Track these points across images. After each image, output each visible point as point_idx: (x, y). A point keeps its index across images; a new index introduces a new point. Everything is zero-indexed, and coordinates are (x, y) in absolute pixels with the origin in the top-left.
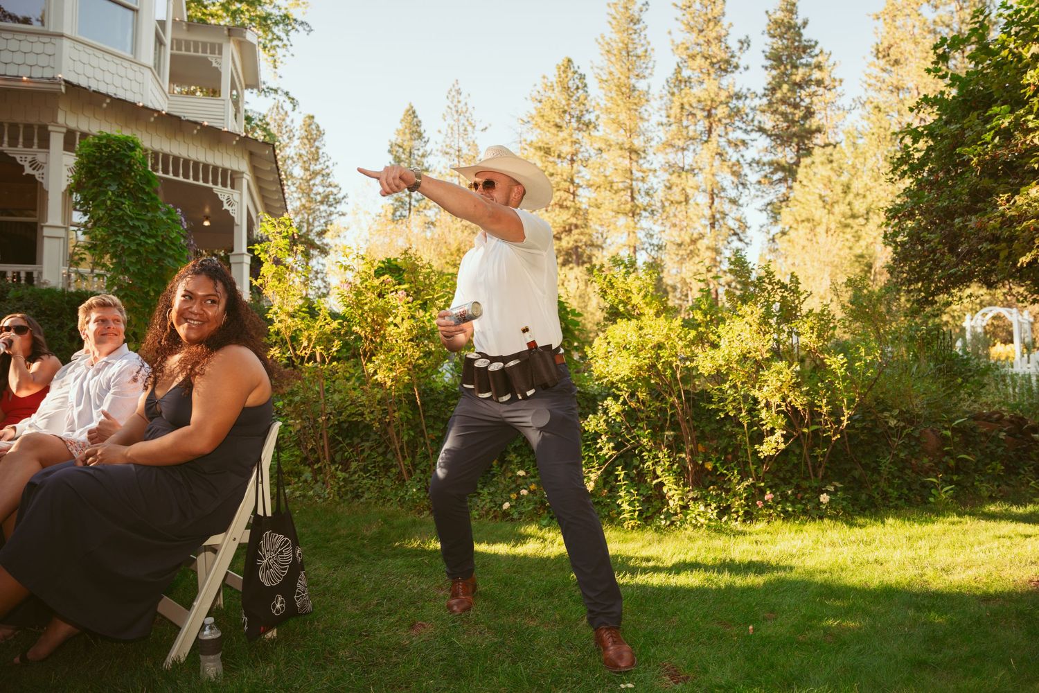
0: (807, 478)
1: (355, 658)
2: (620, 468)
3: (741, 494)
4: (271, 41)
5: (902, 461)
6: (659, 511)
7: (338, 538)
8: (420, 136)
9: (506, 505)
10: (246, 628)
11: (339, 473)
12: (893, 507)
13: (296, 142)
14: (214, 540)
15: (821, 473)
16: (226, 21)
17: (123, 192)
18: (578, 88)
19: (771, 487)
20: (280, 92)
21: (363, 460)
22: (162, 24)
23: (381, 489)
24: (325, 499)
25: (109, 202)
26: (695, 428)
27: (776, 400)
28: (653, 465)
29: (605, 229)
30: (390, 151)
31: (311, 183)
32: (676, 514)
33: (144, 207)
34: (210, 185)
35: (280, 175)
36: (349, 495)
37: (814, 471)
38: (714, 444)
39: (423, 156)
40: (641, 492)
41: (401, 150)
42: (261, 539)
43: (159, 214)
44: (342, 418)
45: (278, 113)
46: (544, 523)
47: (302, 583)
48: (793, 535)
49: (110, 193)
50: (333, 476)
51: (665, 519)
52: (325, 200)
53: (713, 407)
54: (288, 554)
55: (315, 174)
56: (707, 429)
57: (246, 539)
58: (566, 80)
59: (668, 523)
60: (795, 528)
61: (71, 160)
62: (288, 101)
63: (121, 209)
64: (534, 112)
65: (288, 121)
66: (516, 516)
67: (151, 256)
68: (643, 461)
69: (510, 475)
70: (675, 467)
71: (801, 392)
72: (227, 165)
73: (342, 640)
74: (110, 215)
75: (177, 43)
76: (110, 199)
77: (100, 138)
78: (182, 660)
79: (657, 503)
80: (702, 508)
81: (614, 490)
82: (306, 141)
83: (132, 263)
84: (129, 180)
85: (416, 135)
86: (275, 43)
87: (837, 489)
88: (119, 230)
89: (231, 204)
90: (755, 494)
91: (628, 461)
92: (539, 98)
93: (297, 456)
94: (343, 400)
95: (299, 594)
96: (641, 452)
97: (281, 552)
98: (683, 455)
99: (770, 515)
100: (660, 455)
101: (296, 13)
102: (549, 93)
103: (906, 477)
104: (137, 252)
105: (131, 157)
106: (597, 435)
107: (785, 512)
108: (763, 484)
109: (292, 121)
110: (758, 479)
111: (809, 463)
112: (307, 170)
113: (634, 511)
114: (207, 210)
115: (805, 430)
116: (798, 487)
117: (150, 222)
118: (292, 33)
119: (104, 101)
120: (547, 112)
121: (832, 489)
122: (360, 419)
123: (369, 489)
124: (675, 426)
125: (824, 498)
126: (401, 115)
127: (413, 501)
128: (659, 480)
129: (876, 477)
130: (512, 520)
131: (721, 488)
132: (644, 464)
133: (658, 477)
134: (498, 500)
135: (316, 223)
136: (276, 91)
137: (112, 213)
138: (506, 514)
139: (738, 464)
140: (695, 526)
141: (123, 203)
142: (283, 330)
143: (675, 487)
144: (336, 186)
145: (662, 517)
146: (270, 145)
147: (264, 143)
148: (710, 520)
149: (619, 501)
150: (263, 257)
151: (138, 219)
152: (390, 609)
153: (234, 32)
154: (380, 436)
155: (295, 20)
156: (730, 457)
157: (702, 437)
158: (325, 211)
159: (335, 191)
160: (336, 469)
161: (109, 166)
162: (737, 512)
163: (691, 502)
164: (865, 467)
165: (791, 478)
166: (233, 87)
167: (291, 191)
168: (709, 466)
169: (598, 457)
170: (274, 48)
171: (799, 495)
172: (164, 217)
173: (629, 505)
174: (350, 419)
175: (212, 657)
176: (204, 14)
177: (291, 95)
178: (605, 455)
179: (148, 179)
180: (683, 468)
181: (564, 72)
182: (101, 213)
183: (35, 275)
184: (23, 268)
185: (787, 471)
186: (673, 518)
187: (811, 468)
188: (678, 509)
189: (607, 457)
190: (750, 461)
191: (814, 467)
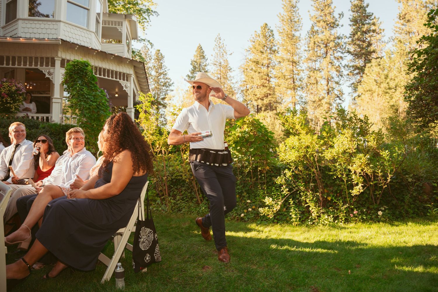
0: (372, 204)
1: (179, 281)
2: (291, 199)
3: (343, 211)
4: (142, 20)
5: (415, 197)
6: (308, 218)
7: (172, 228)
8: (204, 57)
9: (242, 215)
10: (134, 267)
11: (172, 201)
12: (411, 217)
13: (153, 61)
14: (121, 231)
15: (378, 202)
16: (124, 12)
17: (83, 84)
18: (270, 36)
19: (356, 208)
20: (146, 41)
21: (182, 195)
22: (99, 14)
23: (189, 207)
24: (166, 212)
25: (78, 88)
26: (323, 182)
27: (359, 170)
28: (305, 198)
29: (282, 95)
30: (191, 64)
31: (159, 78)
32: (315, 219)
33: (92, 90)
34: (118, 80)
35: (146, 75)
36: (176, 210)
38: (331, 189)
39: (205, 66)
40: (300, 210)
41: (196, 63)
42: (140, 230)
43: (98, 92)
44: (173, 177)
45: (145, 49)
46: (259, 223)
47: (157, 249)
48: (366, 229)
49: (78, 84)
50: (170, 202)
51: (310, 221)
52: (165, 85)
53: (331, 173)
54: (152, 237)
55: (161, 74)
56: (329, 183)
57: (134, 230)
58: (265, 33)
59: (312, 223)
60: (367, 226)
61: (63, 71)
62: (149, 44)
63: (83, 91)
64: (251, 47)
65: (149, 52)
66: (246, 219)
67: (94, 110)
68: (301, 196)
69: (244, 202)
70: (314, 199)
71: (370, 167)
72: (125, 72)
73: (174, 273)
74: (78, 93)
75: (104, 22)
76: (78, 87)
77: (74, 62)
78: (109, 280)
79: (307, 214)
80: (326, 217)
81: (288, 209)
82: (157, 60)
83: (87, 113)
84: (86, 79)
85: (202, 57)
86: (144, 20)
87: (385, 209)
88: (82, 100)
89: (126, 88)
90: (350, 211)
91: (294, 196)
92: (253, 41)
93: (154, 193)
94: (173, 170)
95: (156, 253)
96: (300, 192)
97: (149, 236)
98: (318, 194)
99: (356, 220)
100: (308, 194)
101: (152, 8)
102: (258, 38)
103: (416, 204)
104: (89, 108)
105: (87, 69)
106: (281, 185)
107: (363, 219)
108: (353, 207)
109: (151, 52)
110: (351, 204)
111: (373, 198)
112: (157, 72)
113: (297, 218)
114: (117, 90)
115: (372, 183)
116: (368, 208)
117: (94, 96)
118: (151, 16)
119: (76, 47)
120: (257, 46)
121: (383, 209)
122: (180, 178)
123: (184, 207)
124: (315, 181)
125: (380, 213)
126: (196, 49)
127: (203, 213)
128: (308, 205)
129: (403, 204)
130: (245, 221)
131: (334, 208)
132: (301, 197)
133: (307, 203)
134: (239, 212)
135: (161, 94)
136: (144, 40)
137: (79, 93)
138: (242, 219)
139: (342, 198)
140: (323, 225)
141: (83, 89)
142: (148, 140)
143: (315, 208)
144: (169, 79)
145: (309, 220)
146: (142, 63)
147: (140, 62)
148: (330, 222)
149: (291, 214)
150: (140, 110)
151: (89, 95)
152: (194, 260)
153: (127, 16)
154: (189, 185)
155: (152, 11)
156: (338, 195)
157: (326, 186)
158: (165, 89)
159: (169, 81)
160: (171, 199)
161: (78, 73)
162: (342, 219)
163: (322, 214)
164: (398, 199)
165: (365, 204)
166: (127, 39)
167: (151, 82)
168: (329, 199)
169: (282, 195)
170: (144, 22)
171: (369, 212)
172: (100, 94)
173: (295, 215)
174: (176, 178)
175: (120, 279)
176: (115, 10)
177: (151, 42)
178: (284, 194)
179: (93, 78)
180: (318, 199)
181: (264, 29)
182: (75, 93)
183: (50, 118)
184: (45, 115)
185: (363, 201)
186: (314, 221)
187: (374, 200)
188: (316, 217)
189: (285, 195)
190: (347, 197)
191: (375, 200)
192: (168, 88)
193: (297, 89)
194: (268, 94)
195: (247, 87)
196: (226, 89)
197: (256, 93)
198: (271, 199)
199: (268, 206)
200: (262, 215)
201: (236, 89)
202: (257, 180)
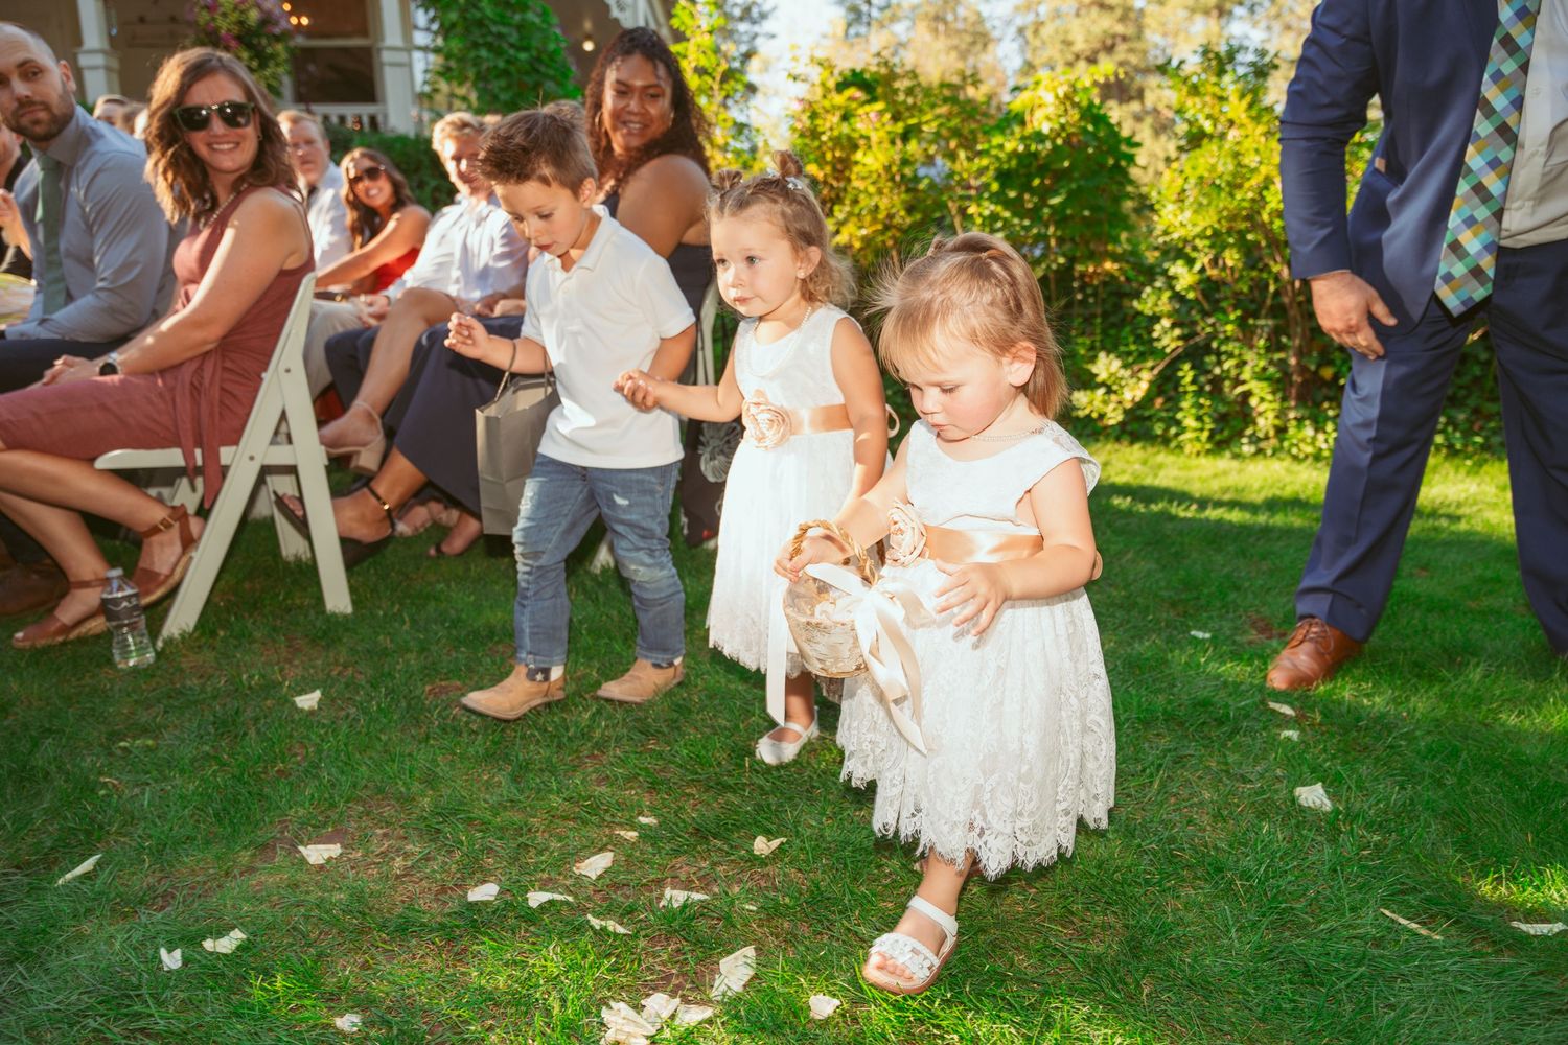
2: (1187, 366)
6: (1240, 434)
28: (1236, 367)
32: (1267, 438)
40: (1214, 404)
43: (530, 15)
51: (1249, 444)
52: (746, 14)
59: (1254, 449)
60: (1464, 469)
70: (1271, 371)
74: (465, 19)
79: (1236, 423)
80: (1310, 433)
81: (1173, 402)
88: (480, 41)
89: (622, 9)
91: (1200, 357)
96: (1222, 345)
98: (1285, 357)
100: (1249, 355)
104: (505, 73)
113: (1203, 430)
117: (520, 27)
124: (1278, 311)
128: (1245, 387)
132: (1222, 365)
137: (469, 15)
140: (1296, 456)
143: (1270, 400)
145: (1245, 441)
149: (1181, 416)
151: (504, 24)
158: (747, 32)
163: (1293, 423)
168: (1325, 375)
169: (1154, 351)
173: (1195, 420)
178: (1164, 348)
180: (1286, 375)
182: (453, 16)
183: (380, 119)
184: (365, 110)
186: (1262, 445)
188: (1272, 433)
189: (1168, 350)
192: (756, 29)
193: (1230, 13)
194: (1114, 36)
195: (1037, 14)
196: (960, 26)
197: (1070, 37)
198: (1117, 363)
199: (1103, 384)
200: (1081, 414)
201: (997, 23)
202: (1069, 305)
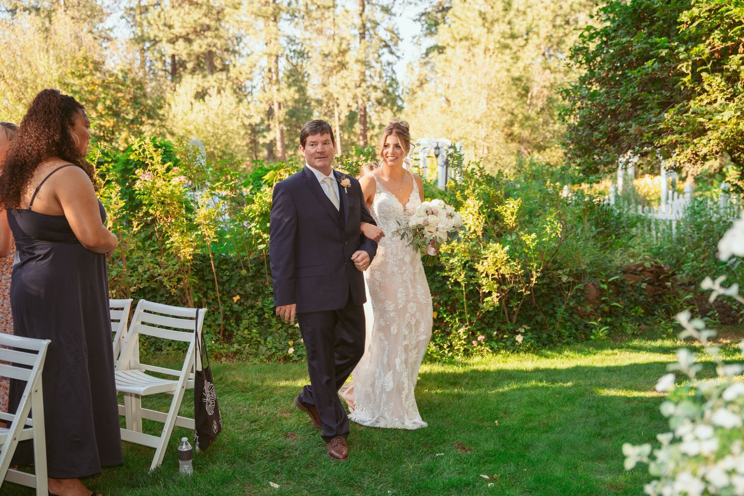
0: (504, 323)
3: (461, 336)
5: (571, 308)
9: (291, 350)
12: (565, 343)
15: (515, 318)
19: (480, 331)
27: (492, 271)
37: (509, 317)
38: (438, 299)
66: (296, 358)
87: (526, 331)
99: (482, 351)
103: (574, 320)
107: (492, 348)
108: (475, 329)
110: (471, 324)
111: (506, 312)
115: (504, 288)
116: (498, 330)
121: (523, 331)
125: (519, 338)
129: (553, 321)
130: (296, 361)
131: (443, 332)
139: (458, 314)
156: (449, 308)
162: (459, 349)
164: (545, 313)
165: (493, 323)
171: (501, 336)
185: (490, 318)
187: (507, 316)
190: (466, 311)
191: (509, 314)
